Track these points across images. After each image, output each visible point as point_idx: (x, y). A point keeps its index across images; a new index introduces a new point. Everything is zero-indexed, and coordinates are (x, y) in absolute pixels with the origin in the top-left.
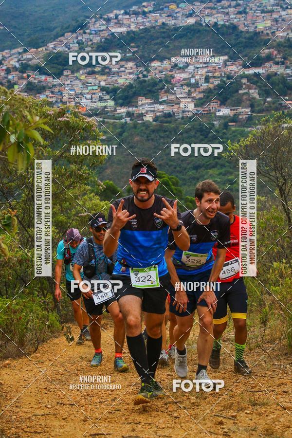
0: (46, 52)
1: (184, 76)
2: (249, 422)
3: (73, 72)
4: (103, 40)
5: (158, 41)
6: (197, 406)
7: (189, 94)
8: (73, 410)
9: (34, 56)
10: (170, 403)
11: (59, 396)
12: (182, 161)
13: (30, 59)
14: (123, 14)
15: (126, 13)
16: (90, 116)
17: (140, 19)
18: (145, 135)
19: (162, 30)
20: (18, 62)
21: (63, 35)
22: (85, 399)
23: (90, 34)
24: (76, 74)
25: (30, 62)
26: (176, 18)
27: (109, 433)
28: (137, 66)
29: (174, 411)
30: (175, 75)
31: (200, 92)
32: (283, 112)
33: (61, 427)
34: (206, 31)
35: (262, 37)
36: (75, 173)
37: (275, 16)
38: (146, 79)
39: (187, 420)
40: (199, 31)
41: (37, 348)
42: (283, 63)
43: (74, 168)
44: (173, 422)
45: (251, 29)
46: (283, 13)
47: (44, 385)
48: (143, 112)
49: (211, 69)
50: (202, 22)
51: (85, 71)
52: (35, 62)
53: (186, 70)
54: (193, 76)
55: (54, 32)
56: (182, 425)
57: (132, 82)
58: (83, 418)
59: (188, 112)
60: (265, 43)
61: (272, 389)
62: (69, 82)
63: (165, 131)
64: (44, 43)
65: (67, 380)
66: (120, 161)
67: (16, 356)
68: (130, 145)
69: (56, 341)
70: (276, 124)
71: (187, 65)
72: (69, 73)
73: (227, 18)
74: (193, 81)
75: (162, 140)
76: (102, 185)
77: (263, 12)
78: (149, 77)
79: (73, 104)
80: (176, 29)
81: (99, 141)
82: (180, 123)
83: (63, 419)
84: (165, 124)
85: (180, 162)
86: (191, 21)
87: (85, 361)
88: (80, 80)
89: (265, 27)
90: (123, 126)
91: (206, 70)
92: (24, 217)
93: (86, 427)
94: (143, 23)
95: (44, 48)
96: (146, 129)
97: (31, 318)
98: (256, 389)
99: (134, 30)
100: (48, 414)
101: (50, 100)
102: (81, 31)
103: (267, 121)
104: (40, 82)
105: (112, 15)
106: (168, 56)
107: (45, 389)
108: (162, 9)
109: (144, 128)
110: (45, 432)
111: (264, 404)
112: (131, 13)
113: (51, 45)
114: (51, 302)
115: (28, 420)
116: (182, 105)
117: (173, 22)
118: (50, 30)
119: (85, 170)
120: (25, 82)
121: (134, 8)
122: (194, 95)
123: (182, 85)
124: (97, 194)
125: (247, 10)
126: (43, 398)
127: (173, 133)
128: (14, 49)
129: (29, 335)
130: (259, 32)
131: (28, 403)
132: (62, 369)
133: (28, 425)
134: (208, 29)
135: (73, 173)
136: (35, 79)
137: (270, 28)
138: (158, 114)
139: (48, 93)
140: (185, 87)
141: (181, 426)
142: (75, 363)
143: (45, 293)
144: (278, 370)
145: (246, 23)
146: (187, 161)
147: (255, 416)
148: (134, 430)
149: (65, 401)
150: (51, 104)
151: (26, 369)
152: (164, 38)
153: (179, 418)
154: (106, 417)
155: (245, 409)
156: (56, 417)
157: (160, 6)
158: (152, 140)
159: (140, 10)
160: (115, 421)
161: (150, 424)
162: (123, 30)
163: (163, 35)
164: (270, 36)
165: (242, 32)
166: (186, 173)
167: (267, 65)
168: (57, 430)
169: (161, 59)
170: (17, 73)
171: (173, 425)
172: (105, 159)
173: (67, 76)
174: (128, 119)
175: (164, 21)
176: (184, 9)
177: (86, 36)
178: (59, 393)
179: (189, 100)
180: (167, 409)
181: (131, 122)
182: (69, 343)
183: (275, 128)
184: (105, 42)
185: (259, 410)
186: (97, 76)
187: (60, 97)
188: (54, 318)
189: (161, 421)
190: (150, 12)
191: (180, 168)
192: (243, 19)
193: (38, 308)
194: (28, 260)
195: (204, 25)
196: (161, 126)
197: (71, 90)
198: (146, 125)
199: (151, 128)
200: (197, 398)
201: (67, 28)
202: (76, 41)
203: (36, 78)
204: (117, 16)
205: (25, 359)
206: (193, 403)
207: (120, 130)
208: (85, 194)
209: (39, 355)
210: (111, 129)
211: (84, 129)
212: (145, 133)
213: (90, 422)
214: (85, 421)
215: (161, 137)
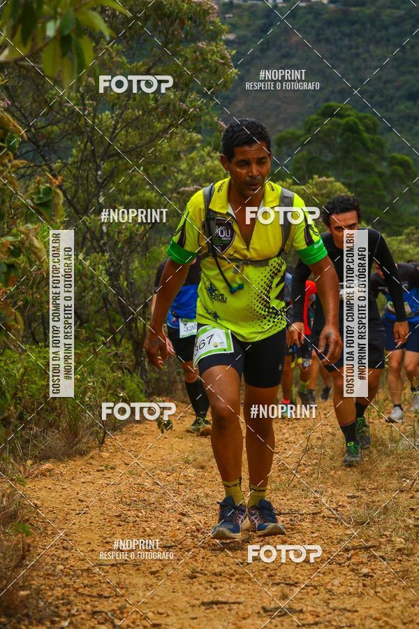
6: (407, 555)
10: (354, 548)
11: (145, 531)
12: (385, 83)
18: (314, 32)
22: (193, 537)
27: (239, 600)
29: (362, 563)
33: (148, 587)
36: (174, 106)
39: (386, 580)
41: (103, 442)
43: (172, 97)
44: (361, 584)
47: (116, 510)
56: (378, 589)
58: (188, 572)
63: (353, 23)
65: (158, 501)
67: (63, 454)
68: (284, 51)
75: (346, 41)
81: (222, 43)
83: (152, 573)
84: (353, 9)
85: (381, 84)
87: (194, 467)
90: (270, 12)
92: (76, 192)
93: (194, 588)
96: (316, 18)
97: (91, 384)
100: (122, 564)
107: (117, 516)
109: (310, 17)
110: (117, 596)
114: (129, 357)
115: (85, 574)
119: (195, 100)
124: (215, 149)
126: (114, 534)
131: (85, 542)
132: (150, 481)
133: (86, 582)
135: (171, 106)
141: (376, 592)
142: (173, 471)
143: (118, 340)
146: (396, 84)
148: (284, 597)
151: (83, 480)
153: (371, 576)
154: (231, 571)
156: (138, 570)
158: (327, 40)
160: (250, 579)
161: (315, 587)
166: (393, 107)
168: (141, 594)
171: (360, 590)
178: (144, 525)
180: (349, 559)
181: (284, 5)
182: (163, 432)
188: (134, 386)
189: (336, 582)
191: (382, 96)
193: (104, 366)
194: (86, 276)
196: (346, 13)
198: (316, 10)
199: (326, 16)
200: (406, 540)
205: (80, 462)
206: (399, 550)
207: (263, 21)
208: (193, 148)
209: (106, 455)
210: (246, 19)
211: (191, 19)
212: (313, 27)
213: (202, 579)
214: (192, 577)
215: (344, 35)
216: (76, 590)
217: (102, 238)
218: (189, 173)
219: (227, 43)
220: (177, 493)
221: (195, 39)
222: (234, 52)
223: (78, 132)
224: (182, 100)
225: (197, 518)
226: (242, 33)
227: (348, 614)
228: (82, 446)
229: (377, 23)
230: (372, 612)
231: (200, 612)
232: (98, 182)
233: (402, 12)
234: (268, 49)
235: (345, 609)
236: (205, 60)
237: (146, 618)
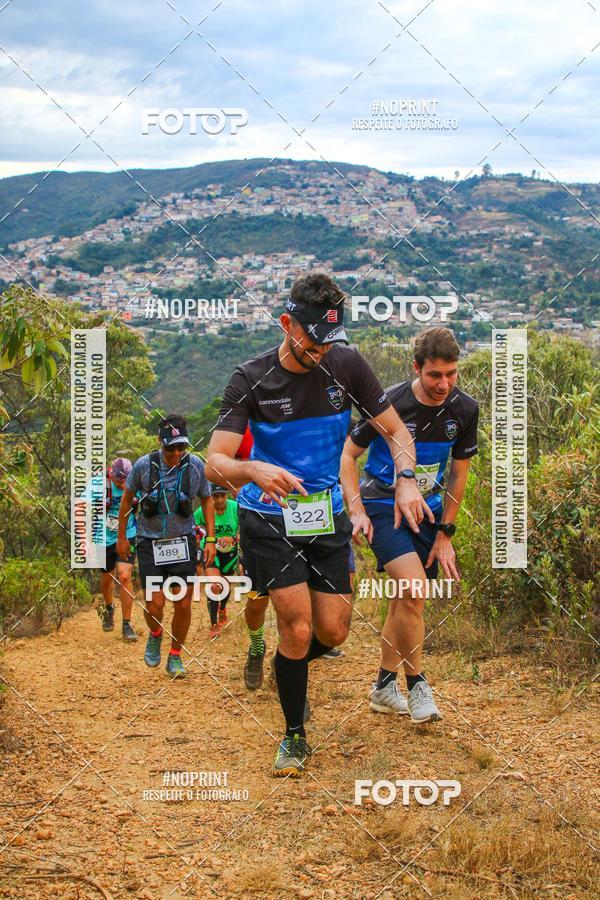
0: (81, 242)
1: (259, 278)
2: (329, 719)
3: (116, 269)
4: (156, 229)
5: (227, 233)
7: (265, 300)
8: (104, 704)
9: (67, 248)
11: (87, 687)
13: (61, 252)
14: (182, 198)
15: (186, 197)
16: (136, 325)
17: (204, 205)
18: (208, 352)
19: (232, 220)
20: (45, 254)
21: (105, 222)
22: (121, 691)
23: (140, 221)
24: (120, 272)
25: (61, 255)
26: (250, 206)
27: (150, 734)
28: (199, 264)
30: (248, 277)
31: (279, 300)
32: (382, 328)
33: (89, 726)
34: (288, 223)
35: (358, 234)
37: (374, 209)
38: (210, 280)
40: (279, 223)
41: (60, 625)
42: (383, 267)
44: (233, 721)
45: (345, 224)
46: (384, 206)
47: (68, 673)
48: (206, 322)
49: (293, 271)
50: (283, 212)
51: (132, 268)
52: (67, 255)
53: (262, 271)
54: (270, 279)
55: (93, 218)
57: (192, 284)
58: (116, 715)
59: (264, 323)
60: (363, 241)
61: (359, 677)
62: (110, 281)
63: (233, 348)
64: (80, 232)
65: (97, 666)
66: (175, 384)
67: (32, 634)
68: (189, 364)
69: (84, 616)
70: (373, 343)
71: (263, 265)
72: (111, 269)
73: (314, 207)
74: (270, 285)
75: (229, 359)
76: (149, 416)
77: (359, 203)
78: (214, 278)
79: (115, 309)
80: (250, 219)
81: (147, 358)
82: (253, 338)
83: (92, 716)
84: (233, 339)
86: (269, 210)
88: (125, 279)
89: (362, 222)
90: (180, 340)
91: (287, 271)
92: (46, 454)
93: (120, 726)
94: (208, 210)
95: (79, 238)
96: (209, 344)
98: (340, 678)
99: (196, 218)
100: (71, 710)
101: (84, 303)
102: (129, 218)
103: (362, 338)
104: (73, 280)
105: (168, 199)
106: (240, 252)
107: (68, 677)
108: (233, 194)
109: (206, 343)
111: (348, 697)
112: (193, 197)
113: (89, 234)
115: (45, 718)
116: (256, 315)
117: (246, 210)
118: (89, 214)
119: (127, 395)
120: (54, 280)
121: (197, 191)
122: (271, 302)
123: (256, 290)
124: (143, 426)
125: (340, 200)
126: (66, 689)
127: (243, 350)
128: (41, 237)
129: (50, 608)
130: (354, 228)
131: (46, 695)
132: (92, 652)
133: (45, 723)
134: (290, 220)
136: (66, 276)
137: (368, 223)
138: (225, 325)
139: (83, 294)
140: (260, 292)
144: (368, 654)
145: (338, 216)
147: (336, 712)
148: (181, 731)
149: (95, 693)
150: (86, 309)
151: (45, 652)
152: (234, 229)
153: (240, 715)
154: (146, 714)
155: (324, 703)
156: (82, 714)
157: (230, 189)
158: (217, 358)
159: (204, 194)
160: (158, 719)
161: (202, 723)
162: (183, 217)
163: (234, 226)
164: (368, 233)
165: (332, 226)
167: (364, 268)
168: (83, 730)
169: (231, 256)
170: (44, 268)
172: (154, 382)
173: (108, 273)
174: (186, 331)
175: (235, 208)
176: (259, 195)
177: (134, 224)
178: (88, 683)
179: (265, 309)
180: (225, 704)
181: (189, 335)
183: (371, 348)
184: (158, 232)
185: (342, 704)
186: (147, 275)
187: (98, 301)
188: (83, 587)
189: (217, 719)
190: (217, 196)
192: (333, 210)
193: (62, 573)
195: (285, 215)
196: (229, 341)
197: (113, 291)
198: (209, 339)
199: (216, 343)
201: (111, 213)
202: (121, 229)
203: (68, 275)
204: (174, 201)
205: (44, 639)
206: (259, 696)
207: (175, 344)
208: (127, 426)
209: (62, 634)
210: (164, 343)
211: (126, 342)
212: (207, 349)
213: (125, 719)
214: (119, 718)
215: (228, 355)
216: (38, 729)
217: (62, 485)
219: (151, 357)
220: (111, 660)
221: (129, 355)
222: (155, 364)
223: (48, 414)
224: (120, 394)
225: (123, 677)
226: (160, 351)
227: (223, 741)
228: (45, 628)
229: (249, 348)
230: (240, 739)
231: (123, 743)
232: (60, 448)
233: (264, 342)
234: (178, 362)
235: (222, 738)
236: (135, 369)
237: (86, 748)
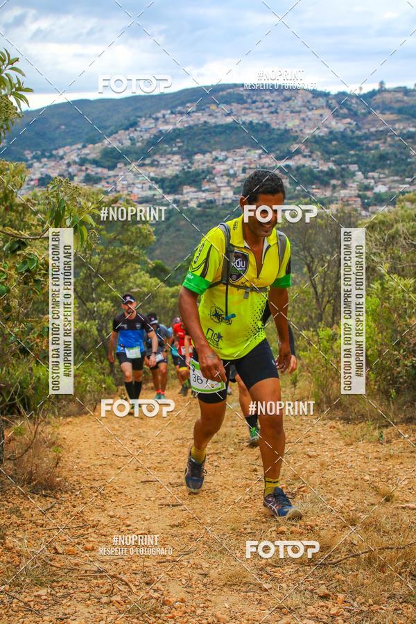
0: (101, 147)
1: (224, 167)
3: (125, 165)
4: (152, 136)
5: (201, 137)
7: (229, 182)
8: (127, 460)
9: (92, 151)
10: (211, 454)
13: (88, 154)
14: (169, 114)
15: (172, 113)
16: (140, 202)
17: (185, 118)
19: (204, 128)
20: (77, 156)
21: (117, 133)
23: (141, 131)
24: (128, 167)
25: (88, 157)
26: (216, 117)
28: (183, 159)
30: (216, 167)
31: (238, 182)
35: (292, 134)
36: (127, 254)
37: (302, 116)
38: (190, 170)
40: (236, 129)
42: (310, 156)
43: (126, 249)
45: (282, 127)
46: (309, 113)
47: (102, 439)
48: (188, 199)
49: (247, 161)
50: (239, 121)
51: (137, 163)
52: (92, 156)
53: (226, 162)
54: (232, 168)
55: (109, 130)
56: (222, 472)
57: (178, 173)
58: (135, 467)
59: (228, 199)
60: (295, 139)
62: (122, 174)
63: (208, 216)
64: (100, 140)
66: (168, 242)
67: (77, 414)
68: (177, 228)
71: (227, 158)
72: (122, 165)
73: (261, 117)
74: (232, 172)
75: (205, 224)
76: (152, 264)
77: (292, 112)
78: (193, 169)
79: (126, 192)
80: (216, 127)
82: (221, 209)
83: (119, 468)
84: (207, 210)
86: (229, 120)
88: (132, 171)
89: (294, 125)
90: (171, 212)
91: (243, 162)
93: (138, 475)
94: (187, 122)
95: (100, 144)
96: (191, 214)
97: (90, 381)
99: (180, 127)
100: (105, 464)
101: (105, 189)
102: (133, 129)
106: (210, 150)
107: (102, 442)
108: (204, 109)
109: (189, 213)
110: (102, 479)
112: (177, 112)
113: (106, 142)
115: (87, 470)
116: (222, 193)
117: (214, 121)
119: (136, 250)
121: (180, 108)
122: (233, 184)
123: (222, 176)
124: (147, 272)
125: (278, 111)
126: (101, 451)
128: (74, 145)
129: (88, 396)
130: (289, 130)
131: (88, 455)
133: (88, 473)
134: (244, 126)
137: (298, 126)
138: (201, 201)
139: (104, 183)
140: (225, 177)
141: (221, 474)
145: (278, 122)
149: (120, 453)
150: (106, 193)
151: (86, 426)
152: (205, 134)
153: (219, 466)
154: (155, 466)
156: (112, 467)
157: (202, 106)
159: (184, 110)
160: (163, 470)
162: (170, 127)
163: (205, 132)
164: (299, 133)
165: (274, 129)
167: (296, 158)
168: (113, 478)
169: (204, 153)
170: (77, 166)
172: (154, 241)
173: (121, 168)
174: (175, 206)
175: (206, 119)
176: (223, 110)
177: (137, 134)
178: (115, 446)
179: (229, 188)
181: (177, 208)
184: (153, 138)
186: (147, 168)
187: (114, 187)
188: (110, 382)
190: (193, 112)
192: (274, 118)
193: (96, 372)
195: (241, 123)
196: (205, 212)
197: (124, 180)
198: (191, 210)
199: (195, 213)
201: (121, 126)
202: (128, 137)
203: (93, 170)
204: (164, 116)
205: (85, 417)
208: (136, 272)
213: (141, 470)
214: (137, 470)
215: (204, 221)
216: (83, 477)
217: (94, 313)
218: (135, 283)
220: (130, 431)
222: (154, 229)
224: (131, 250)
225: (139, 442)
227: (208, 484)
228: (86, 410)
231: (141, 486)
232: (92, 288)
236: (141, 232)
237: (115, 490)
